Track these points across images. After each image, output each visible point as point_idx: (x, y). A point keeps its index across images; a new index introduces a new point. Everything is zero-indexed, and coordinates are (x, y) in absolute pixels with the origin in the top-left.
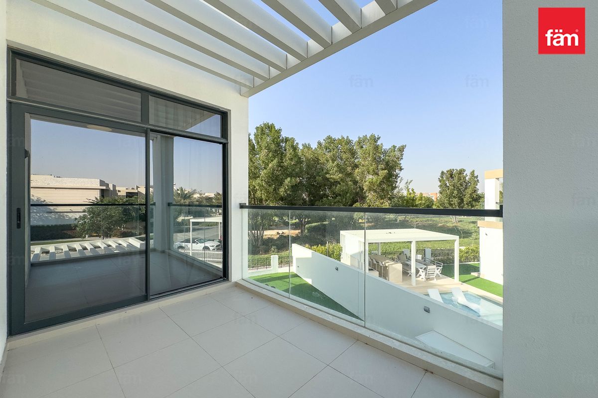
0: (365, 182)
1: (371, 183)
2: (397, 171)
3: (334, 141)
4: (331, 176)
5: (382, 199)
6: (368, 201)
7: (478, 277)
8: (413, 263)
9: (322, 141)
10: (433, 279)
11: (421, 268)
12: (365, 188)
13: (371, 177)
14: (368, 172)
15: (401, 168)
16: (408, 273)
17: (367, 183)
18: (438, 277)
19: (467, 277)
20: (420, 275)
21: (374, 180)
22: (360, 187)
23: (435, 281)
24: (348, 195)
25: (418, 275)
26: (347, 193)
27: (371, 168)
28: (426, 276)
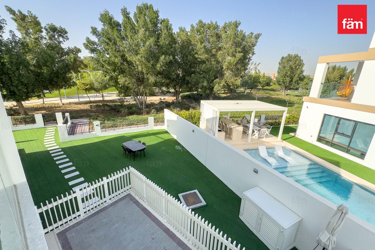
0: (225, 62)
1: (230, 63)
2: (250, 55)
3: (205, 25)
4: (199, 56)
5: (236, 77)
6: (225, 78)
7: (294, 137)
8: (251, 126)
9: (195, 25)
10: (263, 138)
11: (256, 130)
12: (224, 68)
13: (230, 58)
14: (228, 55)
15: (253, 53)
16: (247, 133)
17: (226, 63)
18: (267, 136)
19: (287, 136)
20: (255, 134)
21: (232, 61)
22: (221, 67)
23: (264, 139)
24: (211, 72)
25: (253, 134)
26: (210, 70)
27: (231, 51)
28: (259, 135)
